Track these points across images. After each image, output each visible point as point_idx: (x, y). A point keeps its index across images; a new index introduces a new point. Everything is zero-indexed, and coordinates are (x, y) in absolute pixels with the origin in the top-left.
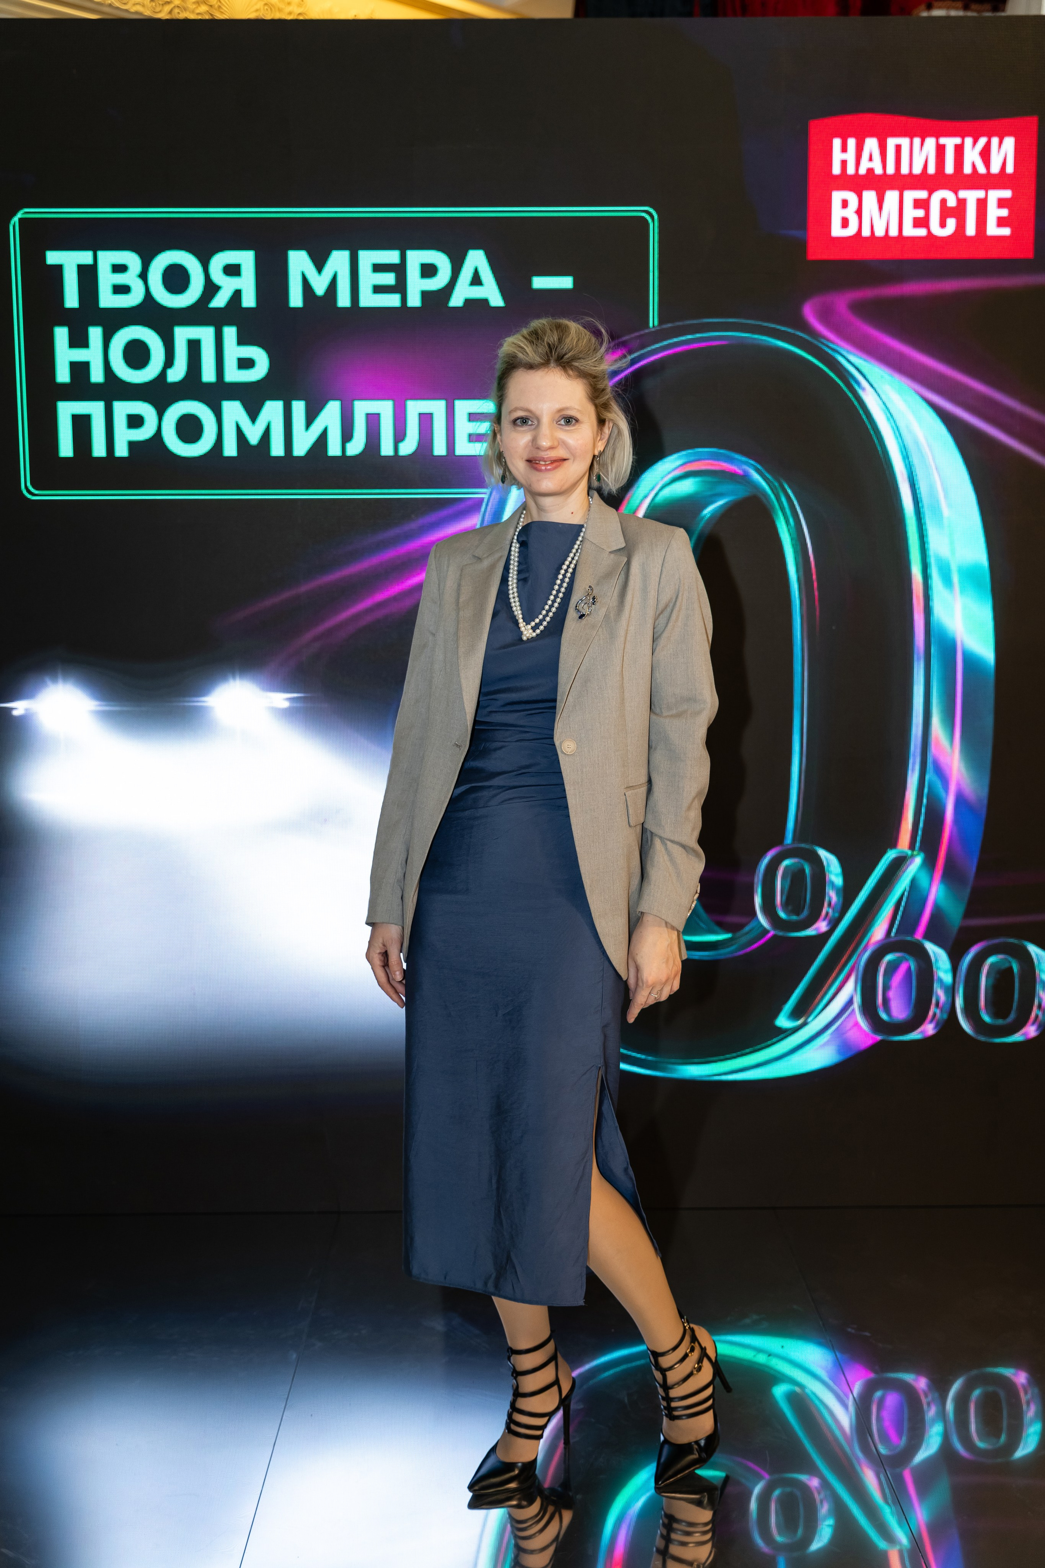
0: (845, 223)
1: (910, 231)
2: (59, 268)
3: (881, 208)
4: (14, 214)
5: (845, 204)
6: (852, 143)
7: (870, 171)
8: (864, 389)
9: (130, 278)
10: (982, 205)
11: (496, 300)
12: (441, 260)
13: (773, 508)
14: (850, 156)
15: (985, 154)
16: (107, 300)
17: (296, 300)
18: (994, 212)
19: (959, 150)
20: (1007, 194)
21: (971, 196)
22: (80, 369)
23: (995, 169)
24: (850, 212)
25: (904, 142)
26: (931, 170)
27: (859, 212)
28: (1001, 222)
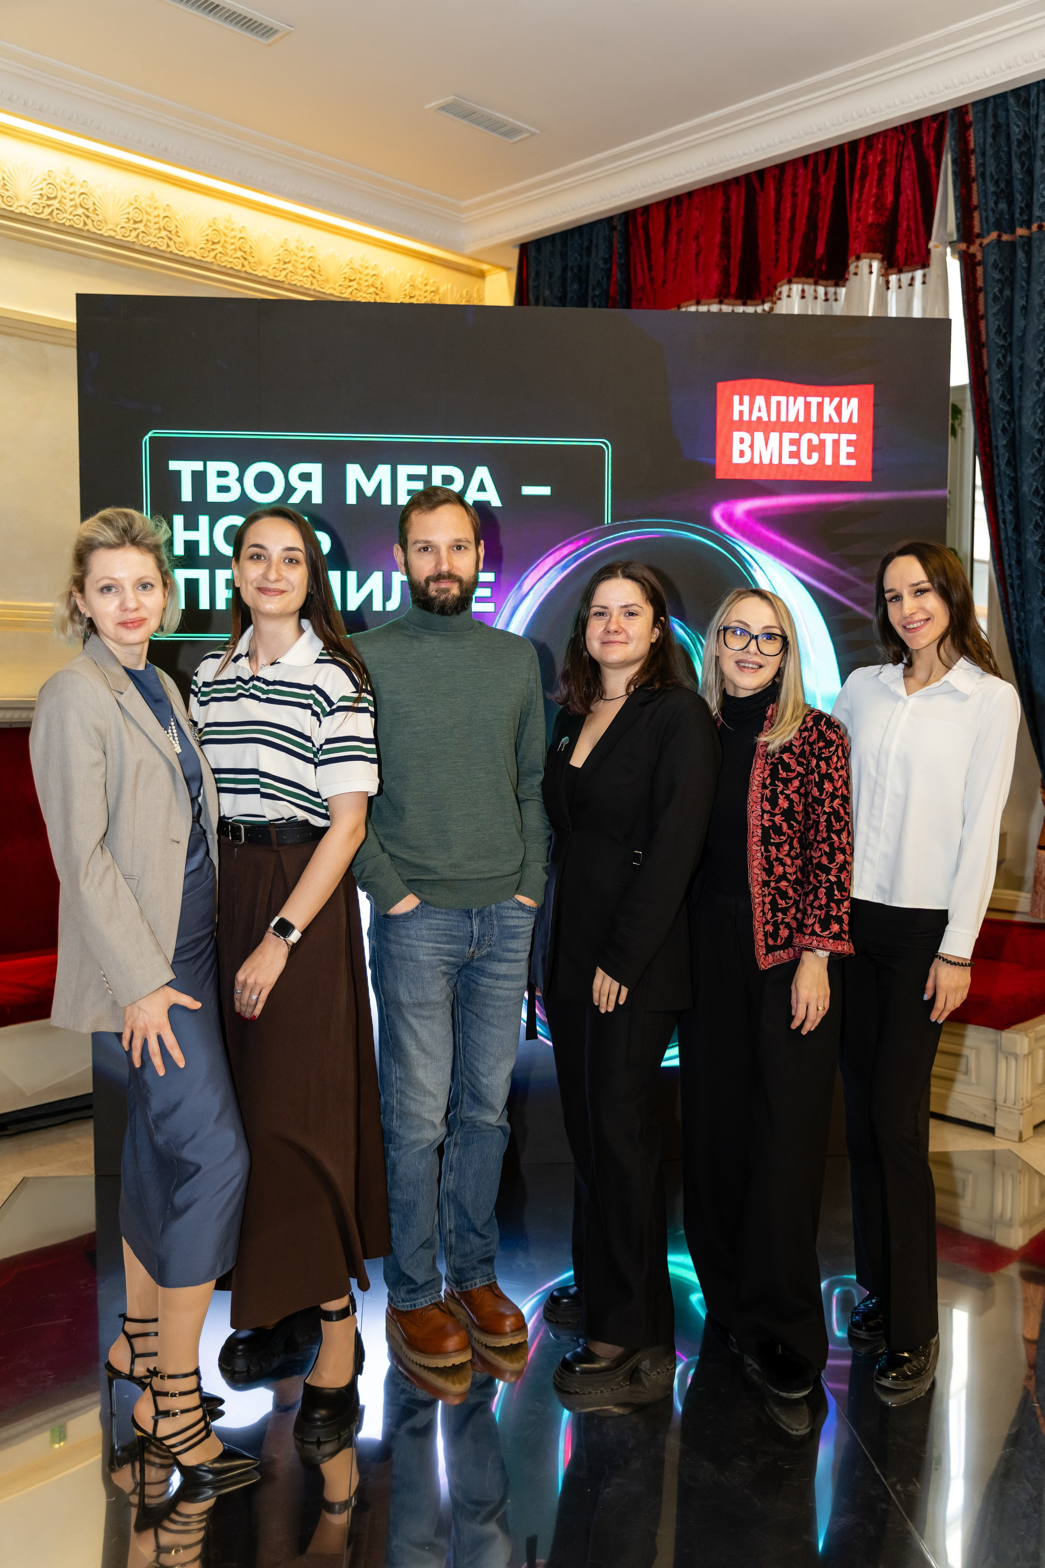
0: (742, 454)
1: (786, 460)
2: (178, 473)
3: (766, 444)
4: (147, 434)
5: (742, 441)
6: (746, 399)
7: (759, 418)
8: (755, 571)
9: (231, 481)
10: (836, 443)
11: (496, 502)
12: (456, 473)
13: (692, 653)
14: (746, 408)
15: (838, 410)
16: (213, 496)
17: (351, 498)
18: (844, 449)
19: (820, 406)
20: (853, 437)
21: (829, 438)
22: (191, 546)
23: (845, 419)
24: (745, 447)
25: (783, 399)
26: (801, 419)
27: (752, 446)
28: (849, 456)
